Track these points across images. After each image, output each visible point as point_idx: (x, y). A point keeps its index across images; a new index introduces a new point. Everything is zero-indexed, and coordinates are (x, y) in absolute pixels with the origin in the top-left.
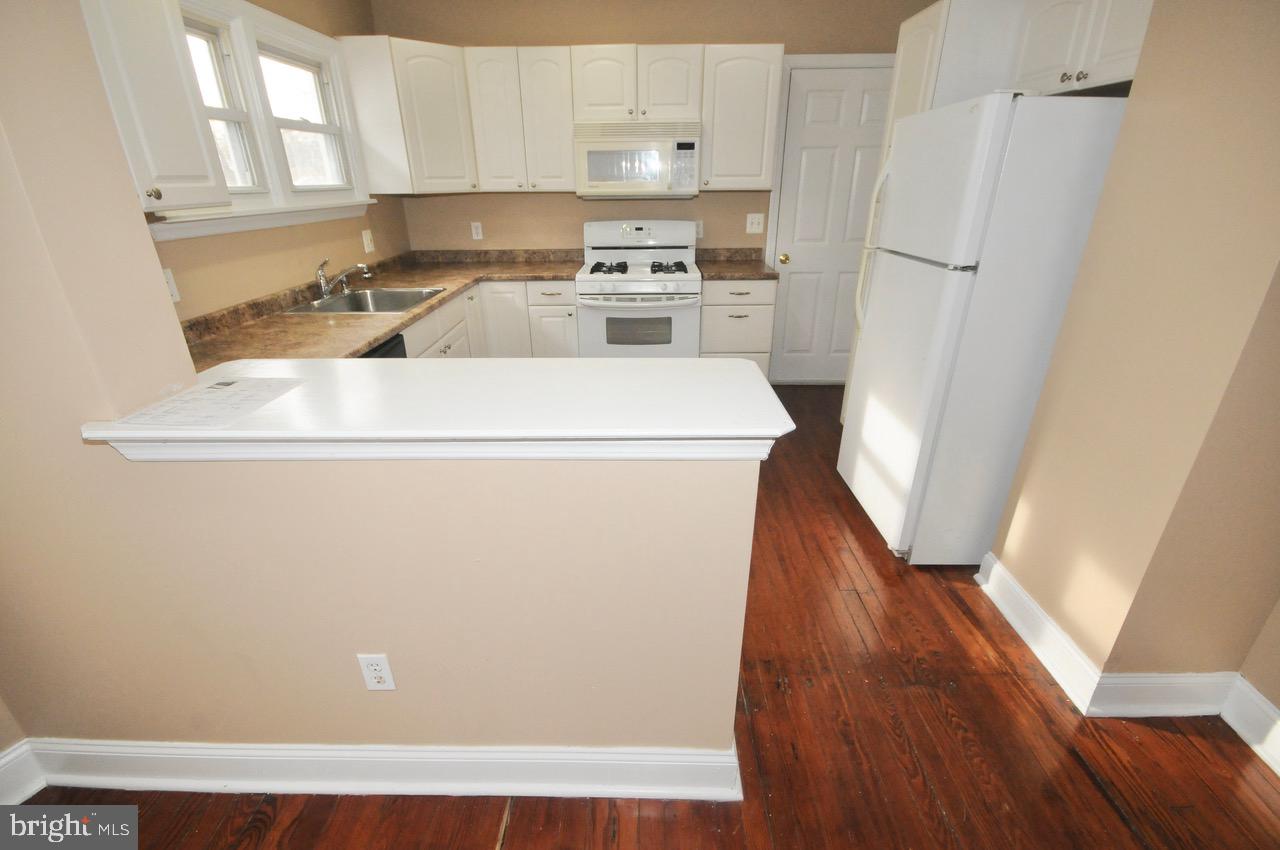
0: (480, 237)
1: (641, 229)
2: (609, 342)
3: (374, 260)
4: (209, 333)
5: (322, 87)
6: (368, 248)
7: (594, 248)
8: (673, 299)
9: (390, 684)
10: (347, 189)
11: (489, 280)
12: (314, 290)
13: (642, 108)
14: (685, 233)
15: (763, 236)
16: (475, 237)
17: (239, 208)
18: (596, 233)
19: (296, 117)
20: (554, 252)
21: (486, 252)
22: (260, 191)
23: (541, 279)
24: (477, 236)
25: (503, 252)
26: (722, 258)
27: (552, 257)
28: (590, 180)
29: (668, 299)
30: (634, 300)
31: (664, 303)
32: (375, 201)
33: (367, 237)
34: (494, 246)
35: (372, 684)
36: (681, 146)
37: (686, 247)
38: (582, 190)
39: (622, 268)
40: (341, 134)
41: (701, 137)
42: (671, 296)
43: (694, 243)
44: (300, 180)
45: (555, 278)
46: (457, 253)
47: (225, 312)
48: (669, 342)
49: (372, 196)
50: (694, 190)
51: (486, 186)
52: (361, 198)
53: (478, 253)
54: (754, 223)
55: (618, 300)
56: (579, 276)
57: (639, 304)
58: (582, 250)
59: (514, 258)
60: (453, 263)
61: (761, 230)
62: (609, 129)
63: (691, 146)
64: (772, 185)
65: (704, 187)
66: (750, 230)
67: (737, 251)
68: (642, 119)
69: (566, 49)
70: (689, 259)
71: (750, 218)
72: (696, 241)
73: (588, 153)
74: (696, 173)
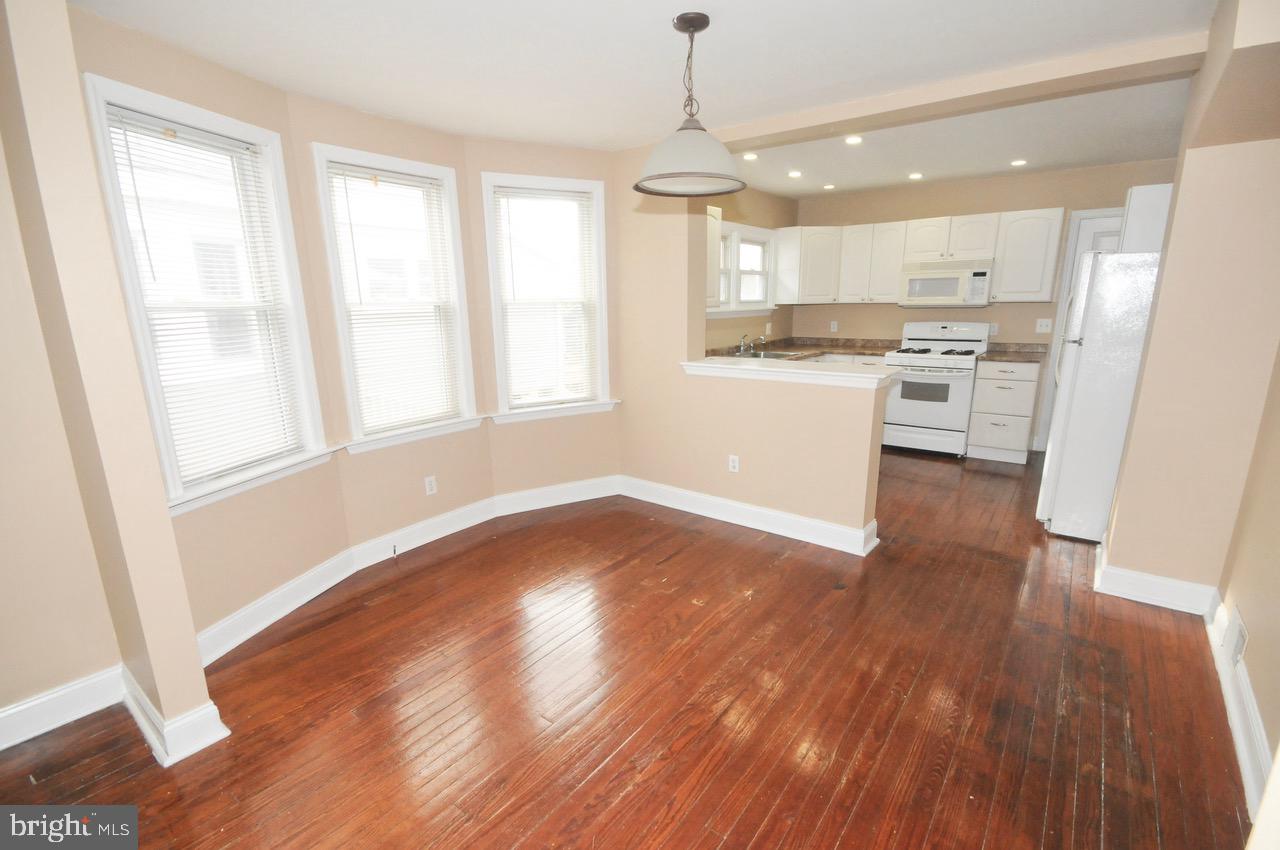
1: (945, 328)
2: (902, 397)
3: (770, 339)
5: (764, 252)
6: (768, 332)
7: (908, 339)
8: (952, 372)
9: (737, 470)
10: (764, 302)
11: (832, 353)
12: (738, 348)
13: (951, 252)
14: (979, 332)
15: (1051, 335)
16: (832, 330)
17: (723, 309)
18: (911, 330)
19: (748, 269)
20: (881, 341)
21: (838, 339)
22: (727, 302)
23: (864, 354)
24: (834, 330)
25: (848, 340)
26: (1012, 350)
27: (880, 344)
28: (908, 296)
29: (948, 372)
30: (923, 371)
31: (946, 373)
32: (777, 308)
33: (769, 326)
34: (843, 336)
35: (731, 469)
36: (976, 274)
37: (978, 341)
39: (925, 351)
40: (768, 275)
41: (992, 268)
42: (949, 369)
43: (986, 338)
44: (744, 297)
45: (872, 355)
46: (818, 339)
48: (946, 400)
49: (776, 305)
50: (983, 301)
51: (842, 299)
52: (771, 306)
53: (832, 340)
54: (1043, 326)
55: (912, 370)
56: (890, 354)
57: (927, 374)
58: (900, 340)
59: (854, 344)
60: (815, 345)
61: (1049, 330)
62: (924, 266)
63: (984, 274)
64: (1052, 298)
65: (992, 300)
66: (1039, 330)
67: (1025, 345)
68: (950, 259)
69: (903, 223)
70: (981, 349)
71: (1040, 321)
72: (989, 337)
73: (910, 280)
74: (986, 292)
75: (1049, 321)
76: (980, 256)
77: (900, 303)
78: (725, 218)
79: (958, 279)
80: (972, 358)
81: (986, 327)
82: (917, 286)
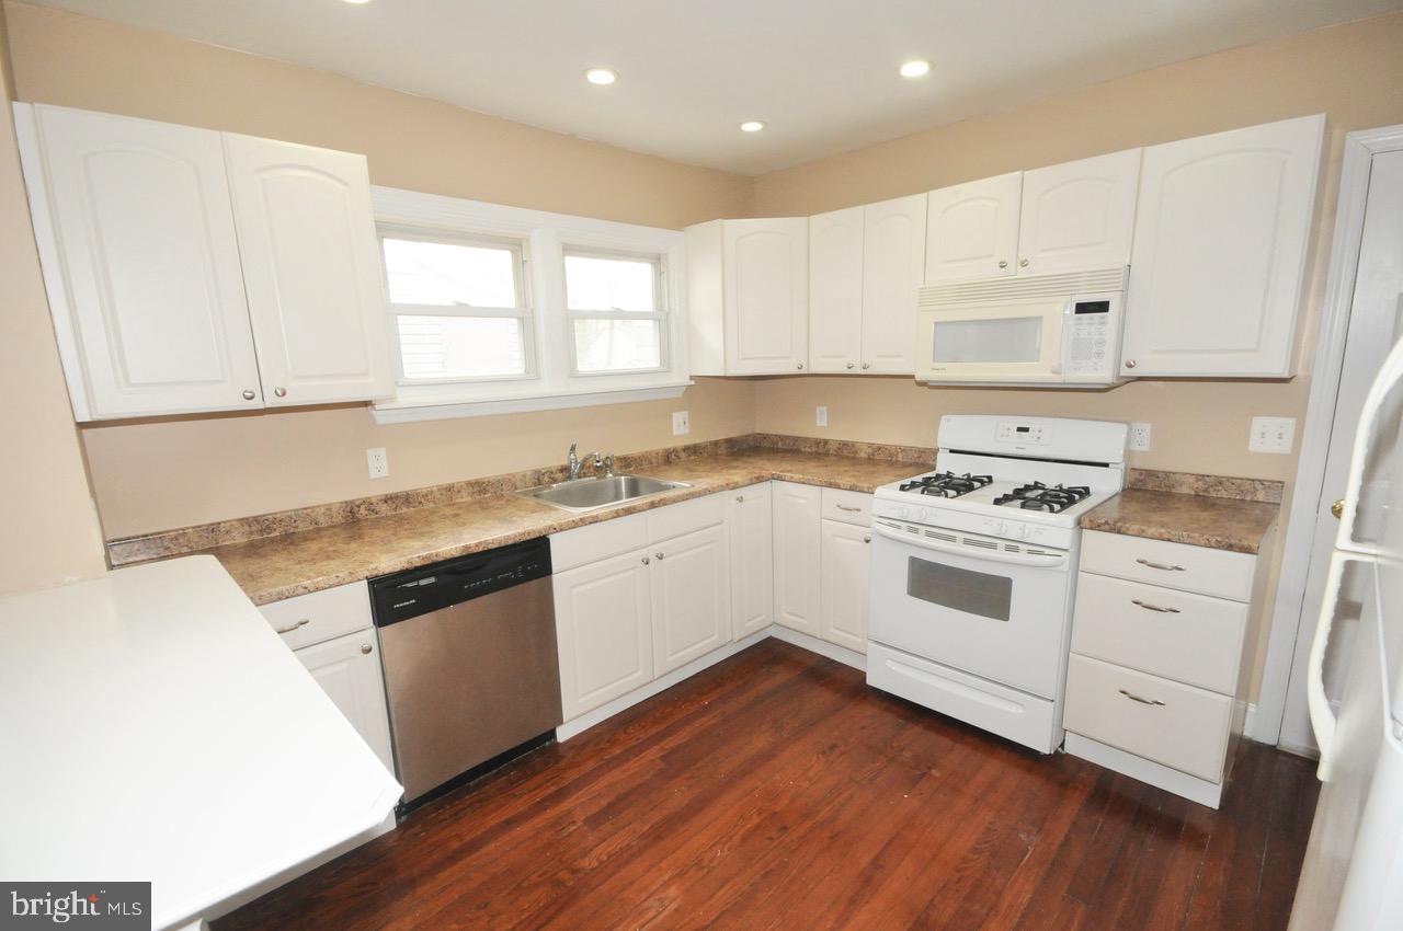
0: (825, 424)
1: (1026, 430)
2: (911, 593)
3: (680, 444)
4: (408, 507)
6: (678, 430)
7: (952, 451)
8: (1016, 550)
10: (664, 371)
11: (780, 478)
13: (1023, 256)
16: (819, 424)
18: (957, 430)
20: (904, 450)
21: (826, 442)
22: (530, 377)
23: (837, 486)
24: (822, 424)
25: (844, 444)
26: (1185, 490)
27: (900, 458)
28: (934, 360)
29: (1008, 549)
30: (953, 539)
31: (1000, 554)
32: (693, 383)
33: (680, 417)
34: (837, 434)
36: (1082, 308)
37: (1107, 465)
38: (924, 374)
40: (668, 319)
41: (1125, 292)
42: (1014, 545)
43: (1119, 459)
45: (852, 489)
46: (796, 439)
47: (435, 488)
48: (1005, 616)
49: (692, 378)
50: (1104, 375)
51: (815, 367)
52: (680, 379)
53: (818, 442)
54: (1267, 436)
56: (879, 491)
57: (958, 547)
58: (935, 452)
59: (855, 453)
60: (791, 451)
61: (1285, 447)
62: (967, 292)
63: (1102, 307)
64: (1293, 363)
65: (1126, 372)
66: (1255, 445)
67: (1220, 481)
68: (1023, 273)
69: (922, 197)
70: (1106, 485)
71: (1259, 424)
72: (1128, 454)
73: (936, 324)
74: (1109, 349)
75: (1289, 424)
76: (1090, 270)
77: (920, 376)
78: (378, 177)
79: (1039, 319)
80: (1067, 518)
81: (1120, 431)
82: (948, 338)
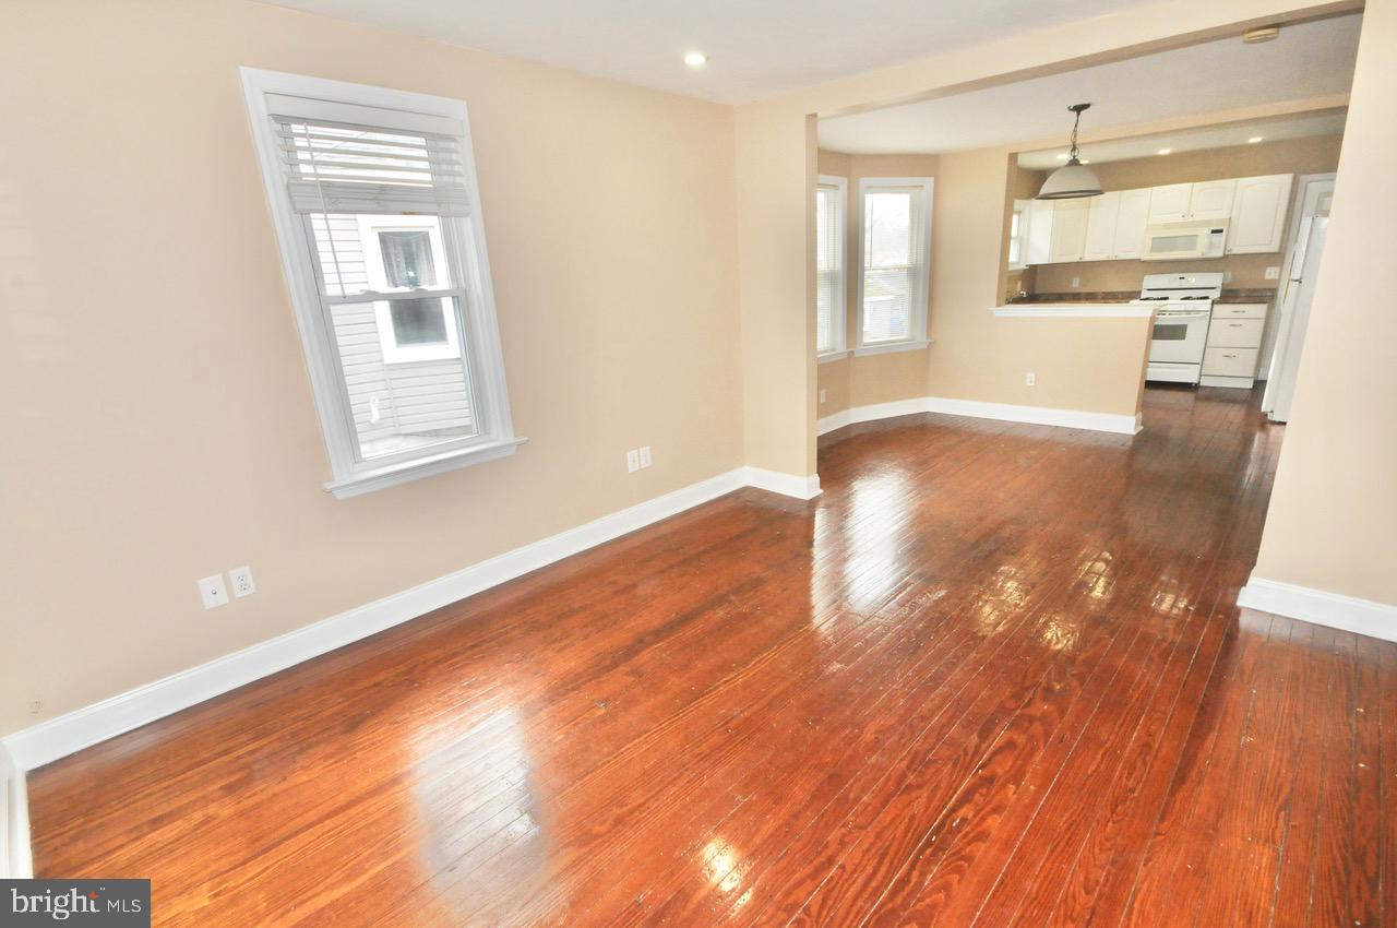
1: (1184, 278)
5: (1019, 220)
6: (1018, 289)
7: (1147, 289)
8: (1190, 314)
9: (1033, 384)
10: (1019, 263)
13: (1192, 213)
14: (1216, 280)
15: (1278, 281)
16: (1074, 285)
18: (1151, 281)
21: (1078, 294)
24: (1076, 285)
25: (1089, 293)
26: (1243, 295)
27: (1119, 294)
28: (1151, 252)
29: (1187, 314)
30: (1169, 314)
31: (1184, 316)
32: (1027, 268)
33: (1019, 284)
34: (1083, 290)
35: (1028, 384)
36: (1213, 232)
37: (1213, 288)
38: (1143, 259)
39: (1166, 299)
40: (1022, 239)
41: (1229, 225)
42: (1188, 312)
46: (1061, 294)
48: (1184, 339)
49: (1027, 266)
50: (1220, 254)
51: (1088, 258)
52: (1022, 266)
53: (1074, 294)
54: (1271, 273)
57: (1167, 316)
58: (1140, 290)
59: (1095, 296)
61: (1277, 277)
62: (1168, 226)
63: (1221, 231)
64: (1281, 249)
65: (1227, 253)
66: (1267, 277)
67: (1255, 290)
68: (1191, 219)
69: (1149, 189)
70: (1216, 294)
71: (1268, 270)
72: (1223, 284)
73: (1154, 238)
74: (1222, 246)
75: (1277, 269)
76: (1217, 216)
79: (1196, 236)
80: (1208, 302)
81: (1221, 275)
82: (1159, 243)
